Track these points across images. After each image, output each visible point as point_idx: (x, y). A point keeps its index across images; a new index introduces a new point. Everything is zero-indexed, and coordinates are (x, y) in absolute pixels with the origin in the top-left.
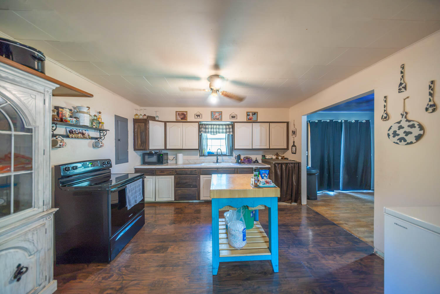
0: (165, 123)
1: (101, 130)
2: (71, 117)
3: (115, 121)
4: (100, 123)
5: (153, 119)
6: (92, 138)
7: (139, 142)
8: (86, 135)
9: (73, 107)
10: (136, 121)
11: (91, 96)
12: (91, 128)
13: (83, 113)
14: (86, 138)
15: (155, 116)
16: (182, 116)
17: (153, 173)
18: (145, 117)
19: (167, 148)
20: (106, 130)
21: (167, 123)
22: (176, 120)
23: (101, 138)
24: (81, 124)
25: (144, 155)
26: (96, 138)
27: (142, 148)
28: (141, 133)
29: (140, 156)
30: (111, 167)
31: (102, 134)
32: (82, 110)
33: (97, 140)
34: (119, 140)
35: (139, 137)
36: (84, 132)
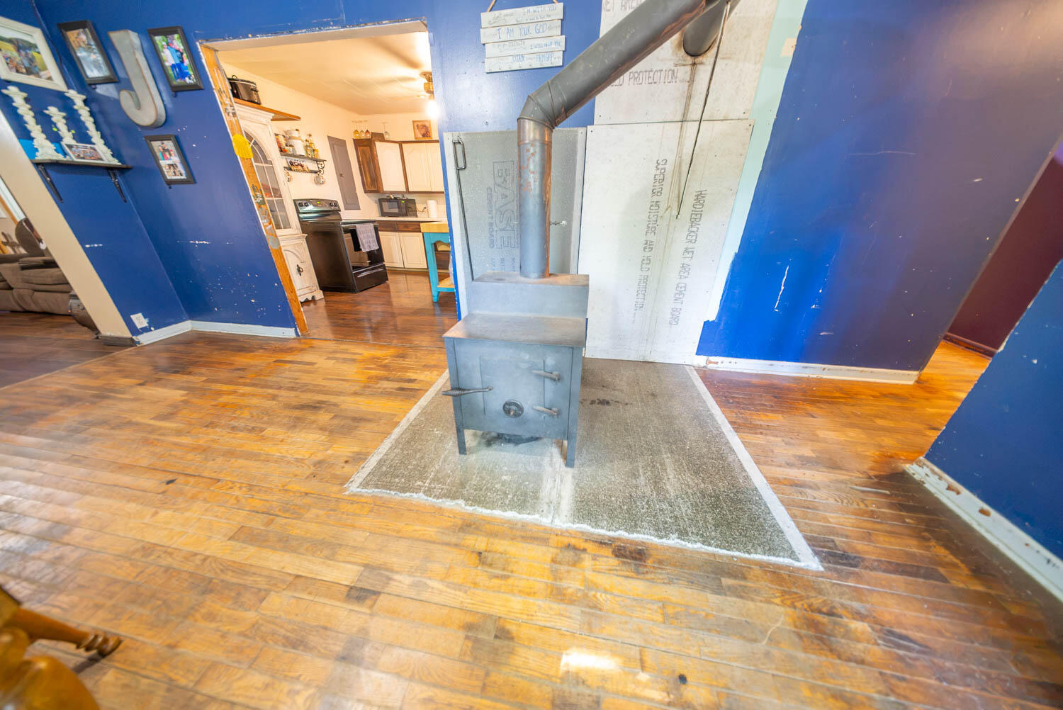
0: (401, 143)
1: (317, 161)
2: (287, 146)
3: (330, 145)
4: (314, 150)
5: (381, 137)
6: (312, 172)
7: (369, 179)
8: (305, 167)
9: (285, 132)
10: (358, 143)
11: (298, 118)
12: (307, 158)
13: (295, 138)
14: (306, 172)
15: (383, 132)
16: (423, 131)
17: (394, 227)
18: (369, 136)
19: (410, 190)
20: (323, 161)
21: (403, 145)
22: (416, 138)
23: (320, 171)
24: (298, 154)
25: (381, 201)
26: (316, 172)
27: (374, 189)
28: (368, 163)
29: (376, 202)
30: (340, 211)
31: (320, 166)
32: (294, 135)
33: (317, 175)
34: (341, 175)
35: (367, 169)
36: (302, 163)
